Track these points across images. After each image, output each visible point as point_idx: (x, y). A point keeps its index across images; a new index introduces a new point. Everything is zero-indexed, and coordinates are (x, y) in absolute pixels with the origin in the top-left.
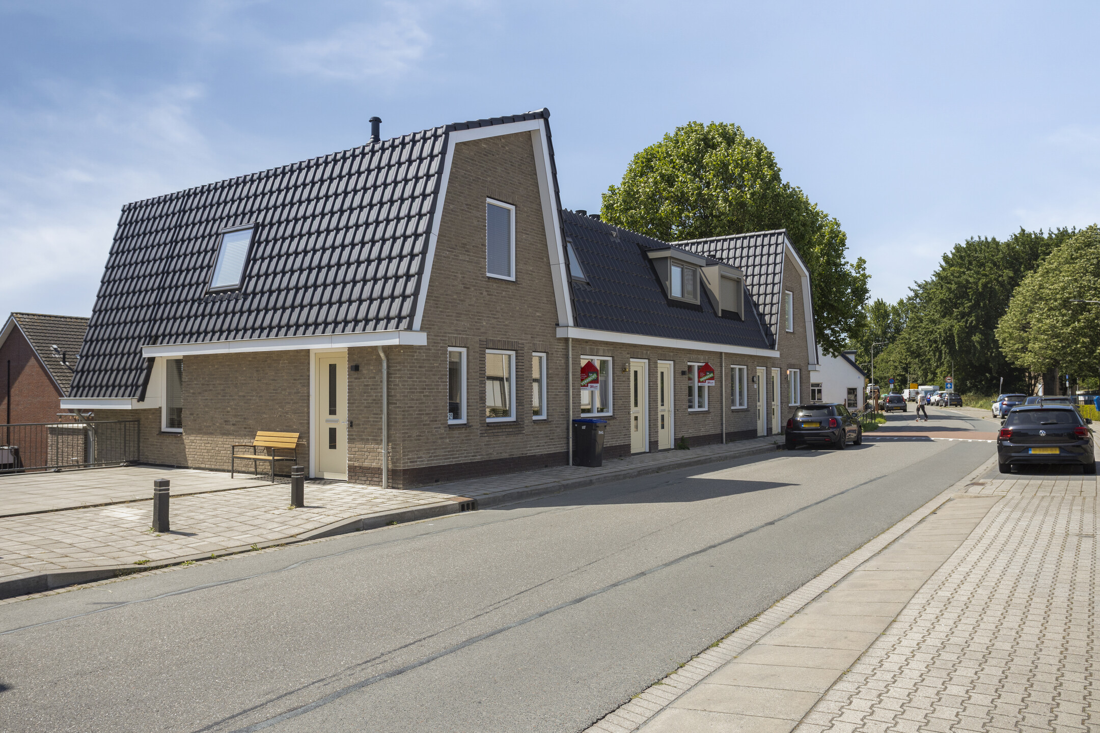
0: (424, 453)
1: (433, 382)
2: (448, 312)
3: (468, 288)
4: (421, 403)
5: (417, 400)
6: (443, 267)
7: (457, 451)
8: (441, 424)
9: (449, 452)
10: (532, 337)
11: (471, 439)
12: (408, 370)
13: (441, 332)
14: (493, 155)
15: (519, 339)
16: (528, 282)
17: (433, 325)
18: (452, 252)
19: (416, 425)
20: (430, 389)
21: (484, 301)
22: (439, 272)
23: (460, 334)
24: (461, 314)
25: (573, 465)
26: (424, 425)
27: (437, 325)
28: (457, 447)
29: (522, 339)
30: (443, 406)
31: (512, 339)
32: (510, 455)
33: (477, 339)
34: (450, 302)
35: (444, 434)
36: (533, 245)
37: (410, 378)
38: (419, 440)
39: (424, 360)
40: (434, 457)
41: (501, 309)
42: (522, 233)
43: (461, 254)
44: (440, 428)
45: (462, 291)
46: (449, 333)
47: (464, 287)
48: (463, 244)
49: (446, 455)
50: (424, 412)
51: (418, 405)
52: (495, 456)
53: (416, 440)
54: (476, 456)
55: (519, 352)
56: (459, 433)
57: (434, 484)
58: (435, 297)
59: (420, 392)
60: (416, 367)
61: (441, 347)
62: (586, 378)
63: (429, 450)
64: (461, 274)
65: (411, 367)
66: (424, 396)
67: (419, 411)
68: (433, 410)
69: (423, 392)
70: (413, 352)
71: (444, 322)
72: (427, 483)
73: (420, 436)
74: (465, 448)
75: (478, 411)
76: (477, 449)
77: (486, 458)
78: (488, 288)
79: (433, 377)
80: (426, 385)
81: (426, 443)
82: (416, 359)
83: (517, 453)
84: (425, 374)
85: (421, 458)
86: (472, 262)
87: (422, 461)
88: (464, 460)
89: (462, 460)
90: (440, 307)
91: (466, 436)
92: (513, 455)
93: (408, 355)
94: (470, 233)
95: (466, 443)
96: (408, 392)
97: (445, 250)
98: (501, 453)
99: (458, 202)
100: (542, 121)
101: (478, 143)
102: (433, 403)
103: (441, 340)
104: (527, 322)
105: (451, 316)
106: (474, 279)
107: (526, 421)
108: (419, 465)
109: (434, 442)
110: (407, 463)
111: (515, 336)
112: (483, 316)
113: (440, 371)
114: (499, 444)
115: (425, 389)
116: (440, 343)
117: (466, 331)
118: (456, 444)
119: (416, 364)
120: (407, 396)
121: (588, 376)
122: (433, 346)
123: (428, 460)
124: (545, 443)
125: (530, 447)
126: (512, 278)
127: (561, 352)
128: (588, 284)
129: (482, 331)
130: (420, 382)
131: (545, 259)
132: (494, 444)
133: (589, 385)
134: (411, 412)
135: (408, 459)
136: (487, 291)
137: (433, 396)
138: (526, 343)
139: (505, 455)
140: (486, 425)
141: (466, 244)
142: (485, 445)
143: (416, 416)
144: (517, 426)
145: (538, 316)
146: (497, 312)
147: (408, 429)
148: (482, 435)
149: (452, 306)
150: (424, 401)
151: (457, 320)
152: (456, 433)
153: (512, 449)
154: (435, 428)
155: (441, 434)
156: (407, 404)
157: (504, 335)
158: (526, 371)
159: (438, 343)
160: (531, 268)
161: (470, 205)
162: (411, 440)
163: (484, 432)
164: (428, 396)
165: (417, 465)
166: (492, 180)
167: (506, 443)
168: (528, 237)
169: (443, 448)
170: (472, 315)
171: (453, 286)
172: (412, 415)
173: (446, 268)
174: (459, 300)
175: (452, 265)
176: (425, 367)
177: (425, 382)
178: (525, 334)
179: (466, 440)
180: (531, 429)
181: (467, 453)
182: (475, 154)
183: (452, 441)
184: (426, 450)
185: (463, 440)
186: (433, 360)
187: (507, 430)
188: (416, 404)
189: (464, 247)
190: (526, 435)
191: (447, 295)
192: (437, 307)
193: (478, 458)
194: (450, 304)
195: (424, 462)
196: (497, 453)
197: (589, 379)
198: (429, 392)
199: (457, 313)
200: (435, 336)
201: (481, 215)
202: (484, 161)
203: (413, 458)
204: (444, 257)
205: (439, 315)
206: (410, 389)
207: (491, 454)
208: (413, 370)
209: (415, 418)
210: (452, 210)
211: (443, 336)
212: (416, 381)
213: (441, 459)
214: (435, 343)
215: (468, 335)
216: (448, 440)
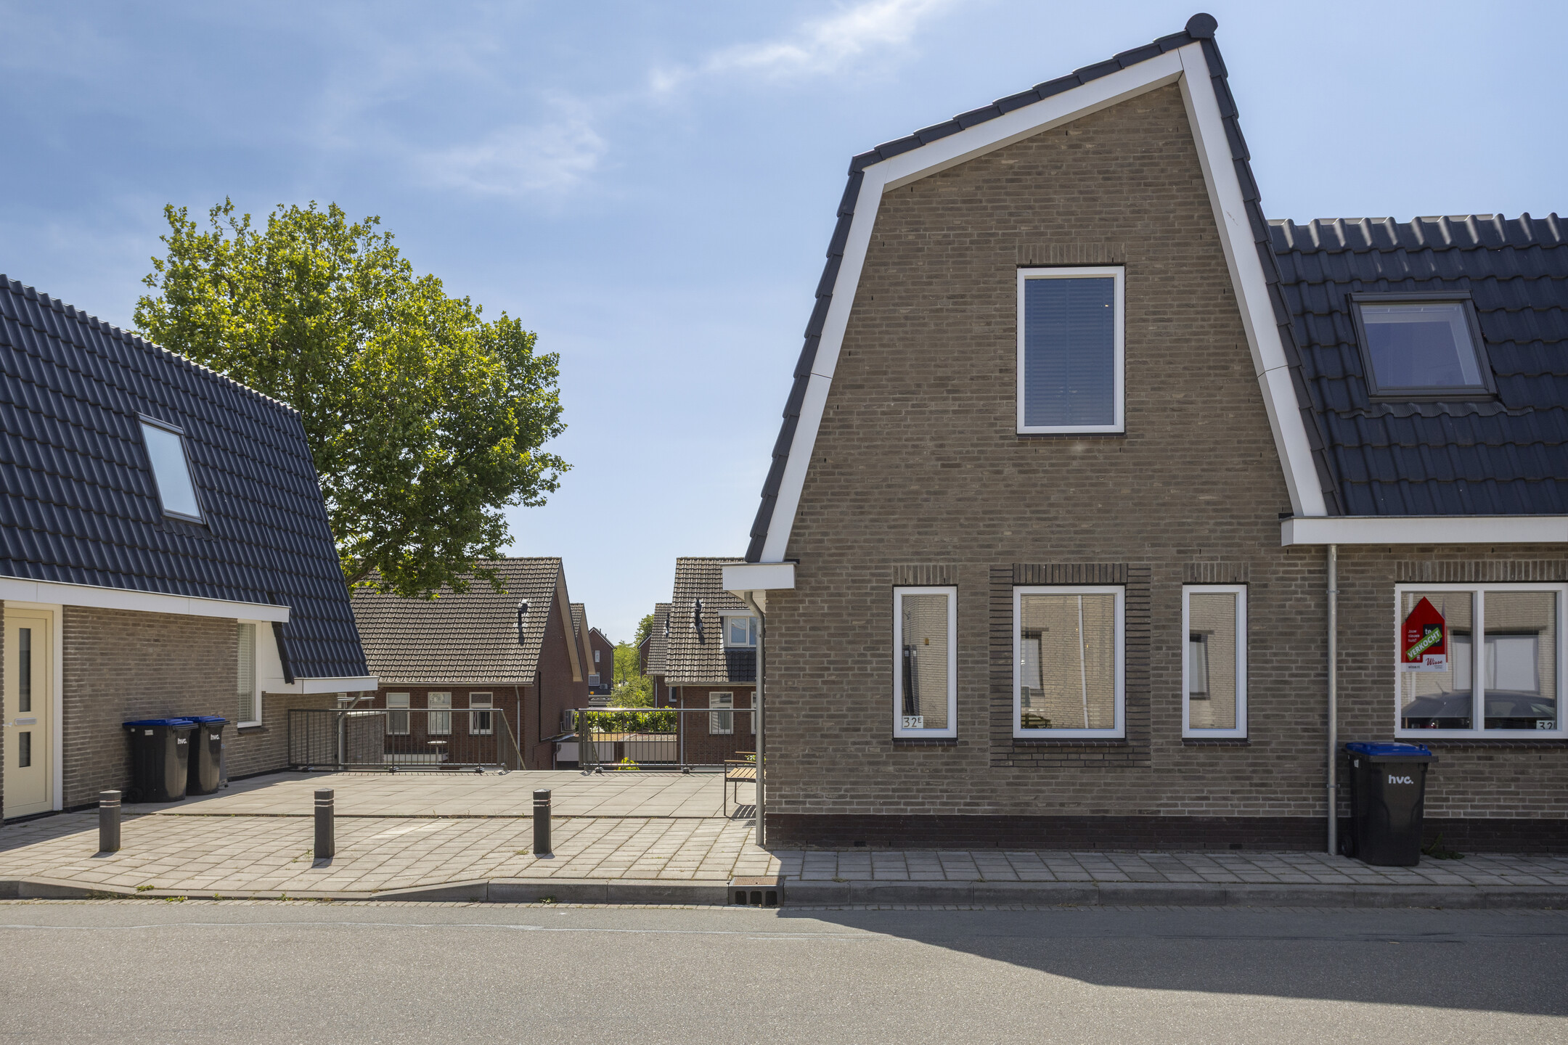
0: (823, 789)
1: (850, 656)
2: (894, 520)
3: (958, 466)
4: (815, 696)
5: (804, 689)
6: (878, 433)
7: (918, 791)
8: (872, 737)
9: (894, 790)
10: (1179, 552)
11: (962, 770)
12: (781, 635)
13: (871, 561)
14: (1039, 174)
15: (1129, 559)
16: (1169, 428)
17: (850, 548)
18: (907, 399)
19: (802, 736)
20: (842, 669)
21: (1007, 486)
22: (866, 444)
23: (930, 560)
24: (935, 519)
25: (1339, 852)
26: (822, 736)
27: (861, 547)
28: (917, 783)
29: (1140, 559)
30: (877, 702)
31: (1101, 559)
32: (1093, 811)
33: (986, 566)
34: (900, 500)
35: (880, 756)
36: (1188, 341)
37: (785, 649)
38: (809, 763)
39: (824, 615)
40: (852, 797)
41: (1066, 499)
42: (1144, 320)
43: (932, 399)
44: (867, 743)
45: (936, 473)
46: (895, 561)
47: (943, 466)
48: (941, 379)
49: (886, 797)
50: (826, 713)
51: (808, 699)
52: (1039, 808)
53: (803, 763)
54: (977, 804)
55: (1129, 586)
56: (925, 757)
57: (850, 849)
58: (857, 494)
59: (811, 676)
60: (802, 629)
61: (873, 588)
62: (1419, 640)
63: (837, 783)
64: (932, 439)
65: (788, 629)
66: (824, 682)
67: (811, 709)
68: (849, 709)
69: (822, 676)
70: (795, 601)
71: (881, 541)
72: (834, 845)
73: (814, 756)
74: (945, 787)
75: (987, 714)
76: (983, 791)
77: (1007, 810)
78: (1022, 458)
79: (850, 647)
80: (830, 662)
81: (828, 770)
82: (804, 615)
83: (1115, 808)
84: (829, 642)
85: (814, 796)
86: (967, 412)
87: (818, 803)
88: (939, 810)
89: (933, 809)
90: (870, 513)
91: (947, 764)
92: (1106, 811)
93: (780, 609)
94: (963, 352)
95: (946, 777)
96: (781, 676)
97: (887, 400)
98: (1062, 805)
99: (924, 297)
100: (1194, 51)
101: (986, 162)
102: (849, 696)
103: (873, 575)
104: (1160, 518)
105: (905, 526)
106: (972, 445)
107: (1156, 741)
108: (807, 808)
109: (851, 770)
110: (780, 803)
111: (1116, 553)
112: (1003, 519)
113: (871, 635)
114: (1057, 784)
115: (828, 669)
116: (869, 581)
117: (948, 553)
118: (913, 777)
119: (802, 624)
120: (779, 683)
121: (1423, 635)
122: (848, 588)
123: (835, 803)
124: (1233, 792)
125: (1169, 798)
126: (1118, 427)
127: (1304, 579)
128: (1497, 397)
129: (1000, 549)
130: (811, 656)
131: (1237, 367)
132: (1038, 784)
133: (1425, 657)
134: (790, 712)
135: (781, 796)
136: (1015, 465)
137: (849, 683)
138: (1159, 566)
139: (1082, 810)
140: (1011, 743)
141: (948, 378)
142: (1008, 784)
143: (801, 719)
144: (1120, 750)
145: (1208, 503)
146: (1052, 505)
147: (780, 743)
148: (997, 763)
149: (905, 507)
150: (825, 691)
151: (919, 533)
152: (917, 756)
153: (1101, 798)
154: (854, 743)
155: (873, 756)
156: (778, 696)
157: (1073, 552)
158: (1156, 627)
159: (863, 581)
160: (1180, 396)
161: (963, 296)
162: (788, 763)
163: (1005, 757)
164: (833, 682)
165: (804, 810)
166: (1036, 227)
167: (1081, 784)
168: (1165, 328)
169: (876, 783)
170: (967, 519)
171: (907, 466)
172: (791, 716)
173: (887, 433)
174: (928, 493)
175: (908, 426)
176: (827, 628)
177: (828, 656)
178: (1153, 545)
179: (947, 771)
180: (1177, 758)
181: (948, 797)
182: (978, 188)
183: (904, 770)
184: (828, 783)
185: (936, 771)
186: (850, 615)
187: (1083, 757)
188: (803, 696)
189: (944, 385)
190: (1156, 771)
191: (889, 486)
192: (862, 513)
193: (984, 809)
194: (902, 504)
195: (824, 803)
196: (1049, 805)
197: (1426, 643)
198: (837, 675)
199: (919, 520)
200: (855, 568)
201: (996, 310)
202: (1007, 194)
203: (793, 796)
204: (883, 413)
205: (866, 527)
206: (786, 669)
207: (1027, 804)
208: (797, 635)
209: (800, 723)
210: (906, 318)
211: (877, 568)
212: (803, 656)
213: (872, 803)
214: (854, 581)
215: (954, 560)
216: (891, 768)
